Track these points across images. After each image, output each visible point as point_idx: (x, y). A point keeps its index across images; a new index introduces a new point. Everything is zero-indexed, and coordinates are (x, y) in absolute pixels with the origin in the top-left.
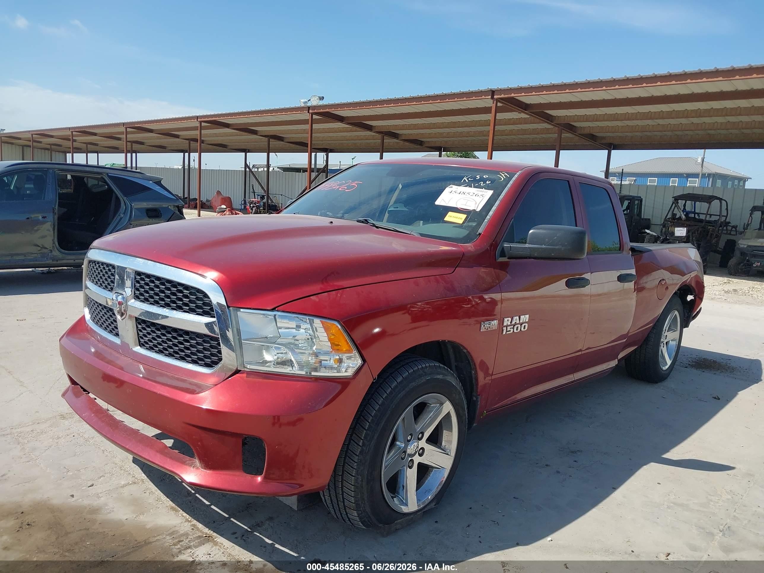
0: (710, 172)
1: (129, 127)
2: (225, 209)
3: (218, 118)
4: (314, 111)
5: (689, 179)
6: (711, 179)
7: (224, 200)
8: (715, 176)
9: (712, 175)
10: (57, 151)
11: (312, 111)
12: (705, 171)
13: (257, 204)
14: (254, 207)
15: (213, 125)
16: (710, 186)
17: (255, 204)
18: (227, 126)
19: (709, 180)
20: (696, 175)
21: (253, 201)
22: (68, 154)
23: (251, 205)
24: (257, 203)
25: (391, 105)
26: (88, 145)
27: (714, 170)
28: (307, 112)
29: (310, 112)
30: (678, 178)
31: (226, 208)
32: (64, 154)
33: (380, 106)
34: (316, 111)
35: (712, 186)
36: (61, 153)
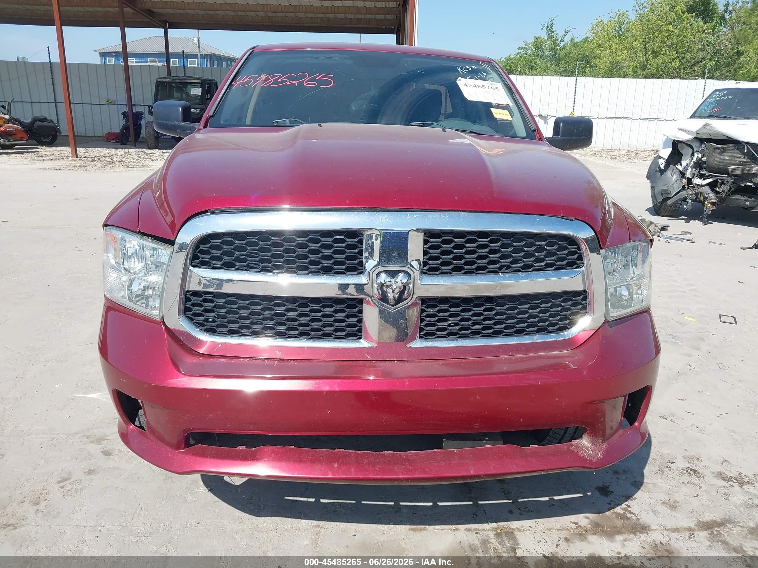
0: (206, 53)
5: (188, 60)
6: (209, 60)
8: (211, 57)
9: (209, 56)
12: (203, 52)
16: (209, 66)
19: (207, 61)
20: (195, 56)
27: (210, 51)
30: (178, 58)
35: (210, 66)
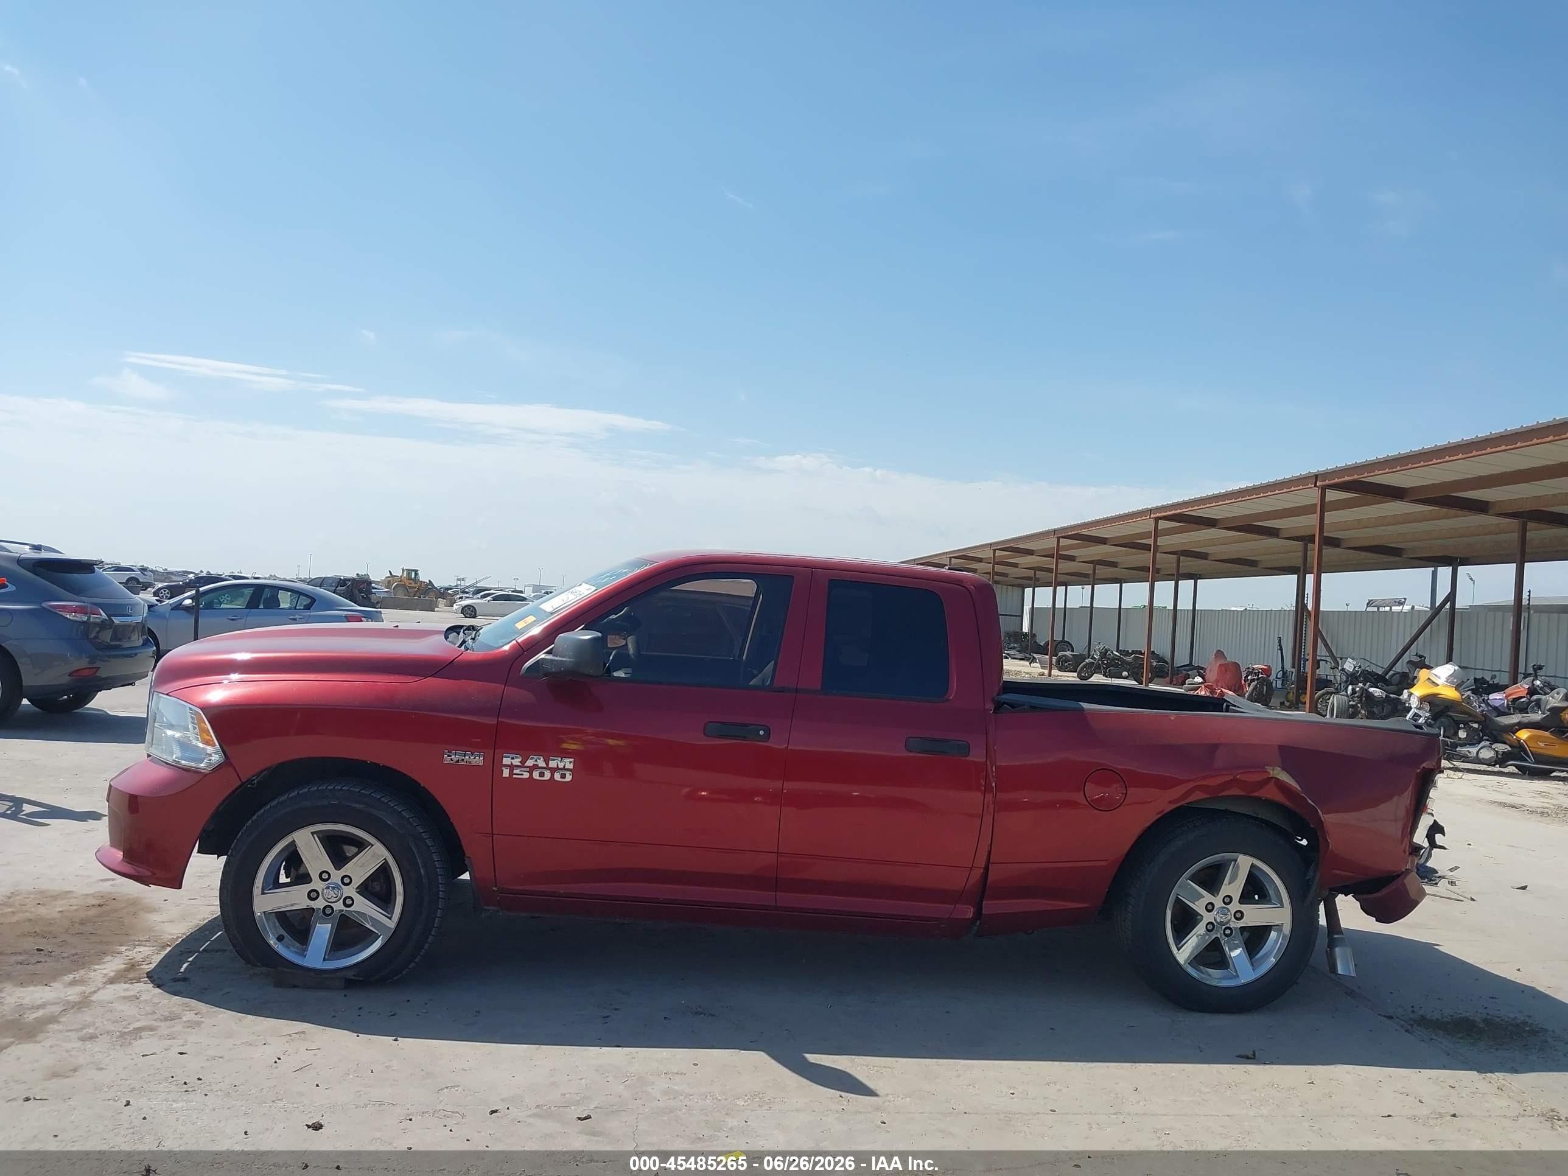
1: (1062, 537)
2: (1200, 683)
3: (1184, 510)
4: (1324, 483)
7: (1223, 668)
10: (1010, 585)
11: (1321, 483)
13: (1260, 676)
14: (1253, 680)
15: (1188, 525)
17: (1257, 674)
18: (1211, 523)
21: (1254, 669)
22: (1026, 590)
23: (1249, 678)
24: (1262, 674)
25: (1458, 457)
26: (1037, 572)
28: (1313, 486)
29: (1317, 485)
31: (1202, 683)
32: (1020, 589)
33: (1439, 461)
34: (1327, 482)
36: (1017, 588)
